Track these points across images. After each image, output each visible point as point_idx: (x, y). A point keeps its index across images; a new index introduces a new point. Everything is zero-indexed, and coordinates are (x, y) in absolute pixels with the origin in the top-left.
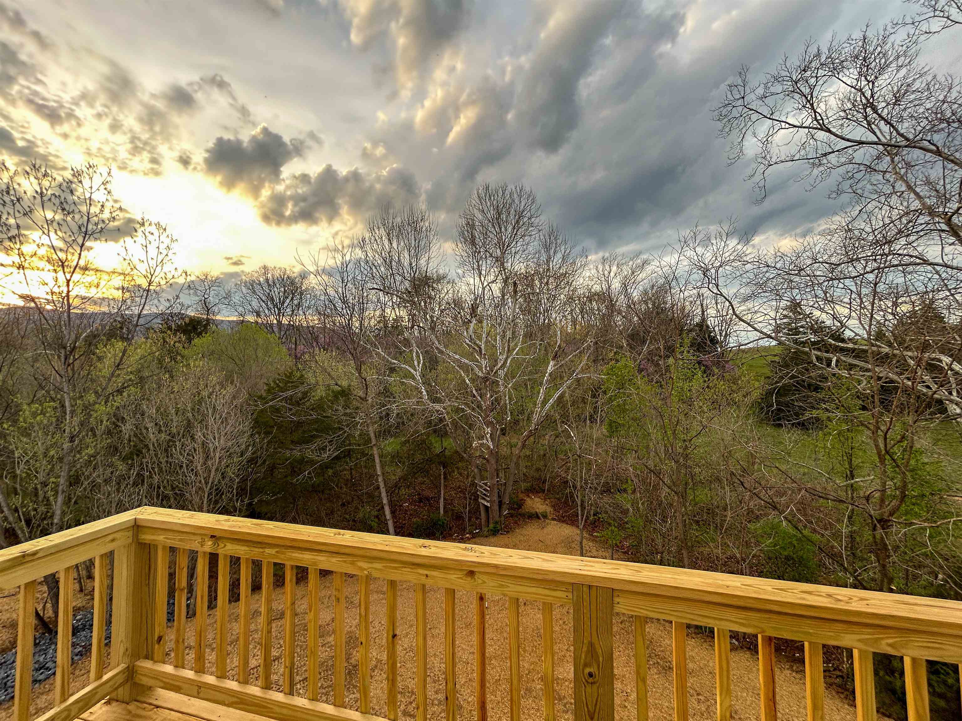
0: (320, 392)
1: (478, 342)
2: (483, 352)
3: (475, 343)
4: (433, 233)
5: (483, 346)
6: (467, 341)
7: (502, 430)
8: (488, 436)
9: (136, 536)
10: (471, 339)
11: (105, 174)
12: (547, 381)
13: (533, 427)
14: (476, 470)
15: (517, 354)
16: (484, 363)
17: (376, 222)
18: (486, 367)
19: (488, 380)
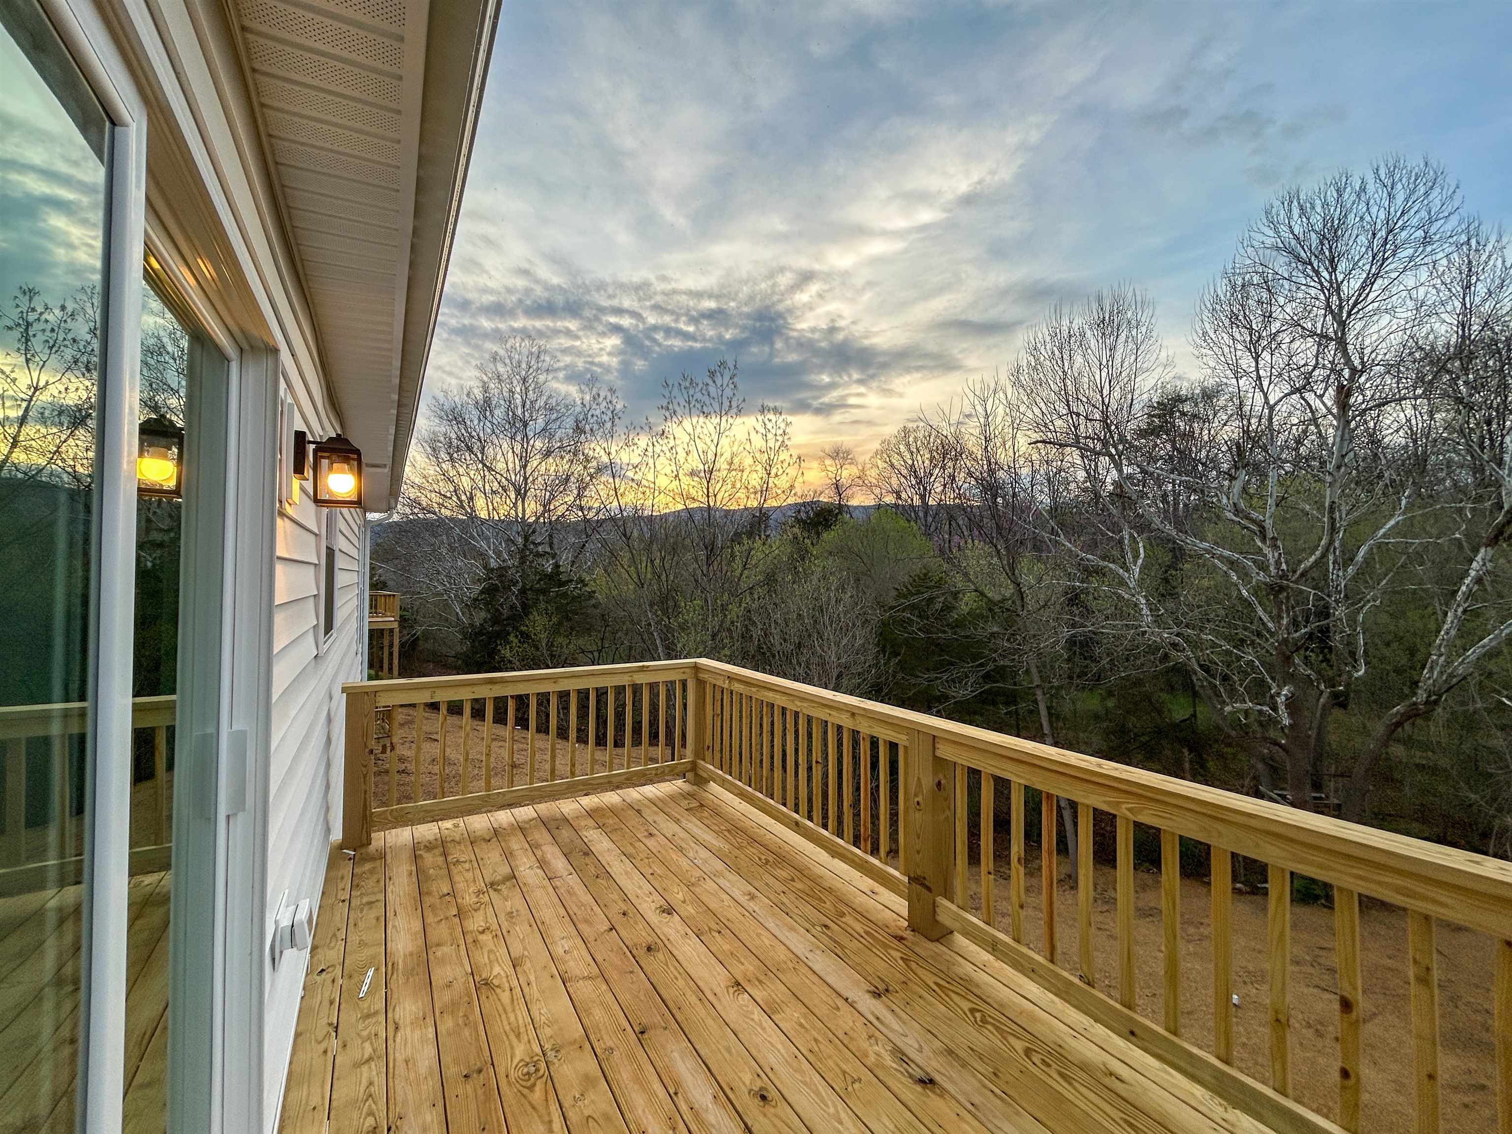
0: (967, 603)
1: (1254, 515)
2: (1270, 535)
3: (1247, 517)
4: (1144, 329)
5: (1268, 523)
6: (1230, 515)
7: (1335, 695)
8: (1281, 700)
9: (696, 674)
10: (1237, 511)
11: (732, 368)
12: (1469, 595)
13: (1421, 696)
14: (1260, 766)
15: (1384, 536)
16: (1271, 555)
17: (1040, 335)
18: (1278, 563)
19: (1282, 589)
